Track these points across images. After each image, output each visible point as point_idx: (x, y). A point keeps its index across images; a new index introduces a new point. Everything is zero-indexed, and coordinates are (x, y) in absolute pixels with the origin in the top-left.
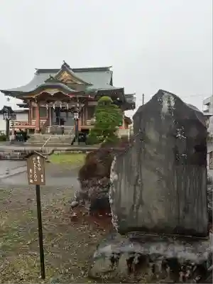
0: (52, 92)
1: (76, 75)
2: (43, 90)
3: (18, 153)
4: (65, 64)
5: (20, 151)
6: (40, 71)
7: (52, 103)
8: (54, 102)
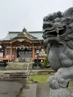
0: (21, 40)
1: (31, 34)
2: (16, 39)
3: (8, 75)
4: (24, 29)
5: (9, 74)
6: (10, 33)
7: (19, 46)
8: (20, 46)
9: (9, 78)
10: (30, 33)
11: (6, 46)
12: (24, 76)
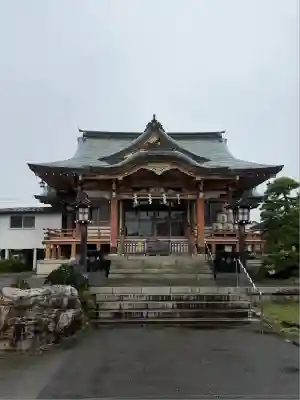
0: (159, 169)
7: (144, 191)
8: (148, 189)
9: (178, 315)
10: (175, 138)
11: (82, 189)
12: (232, 308)
